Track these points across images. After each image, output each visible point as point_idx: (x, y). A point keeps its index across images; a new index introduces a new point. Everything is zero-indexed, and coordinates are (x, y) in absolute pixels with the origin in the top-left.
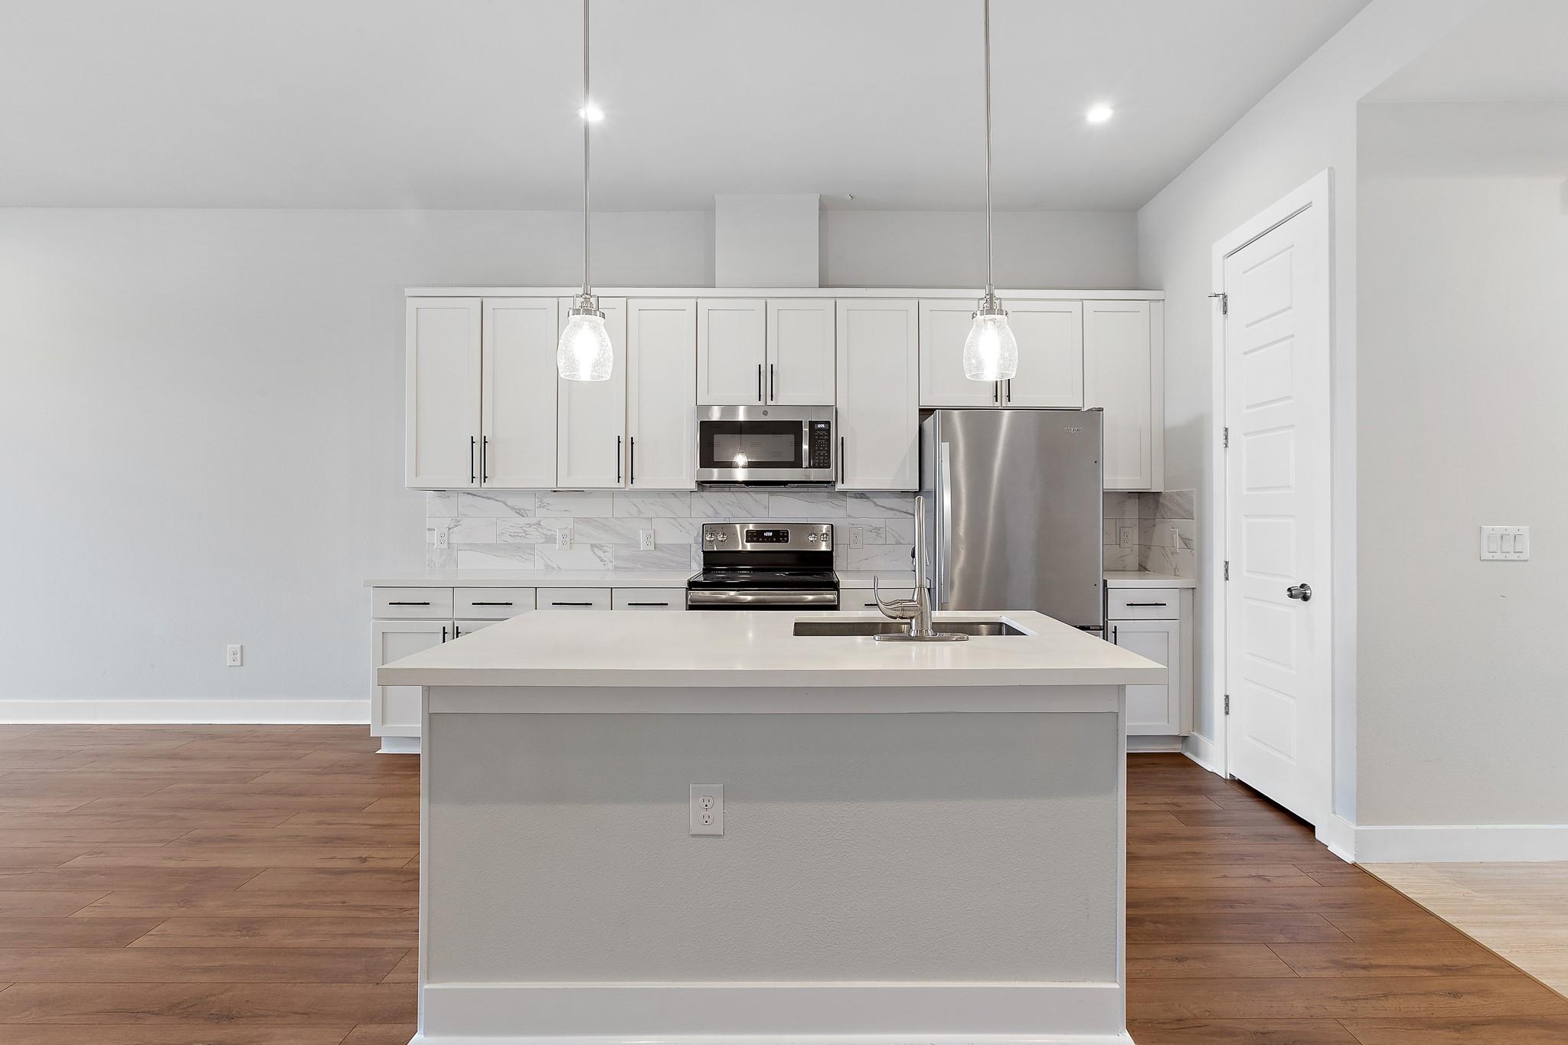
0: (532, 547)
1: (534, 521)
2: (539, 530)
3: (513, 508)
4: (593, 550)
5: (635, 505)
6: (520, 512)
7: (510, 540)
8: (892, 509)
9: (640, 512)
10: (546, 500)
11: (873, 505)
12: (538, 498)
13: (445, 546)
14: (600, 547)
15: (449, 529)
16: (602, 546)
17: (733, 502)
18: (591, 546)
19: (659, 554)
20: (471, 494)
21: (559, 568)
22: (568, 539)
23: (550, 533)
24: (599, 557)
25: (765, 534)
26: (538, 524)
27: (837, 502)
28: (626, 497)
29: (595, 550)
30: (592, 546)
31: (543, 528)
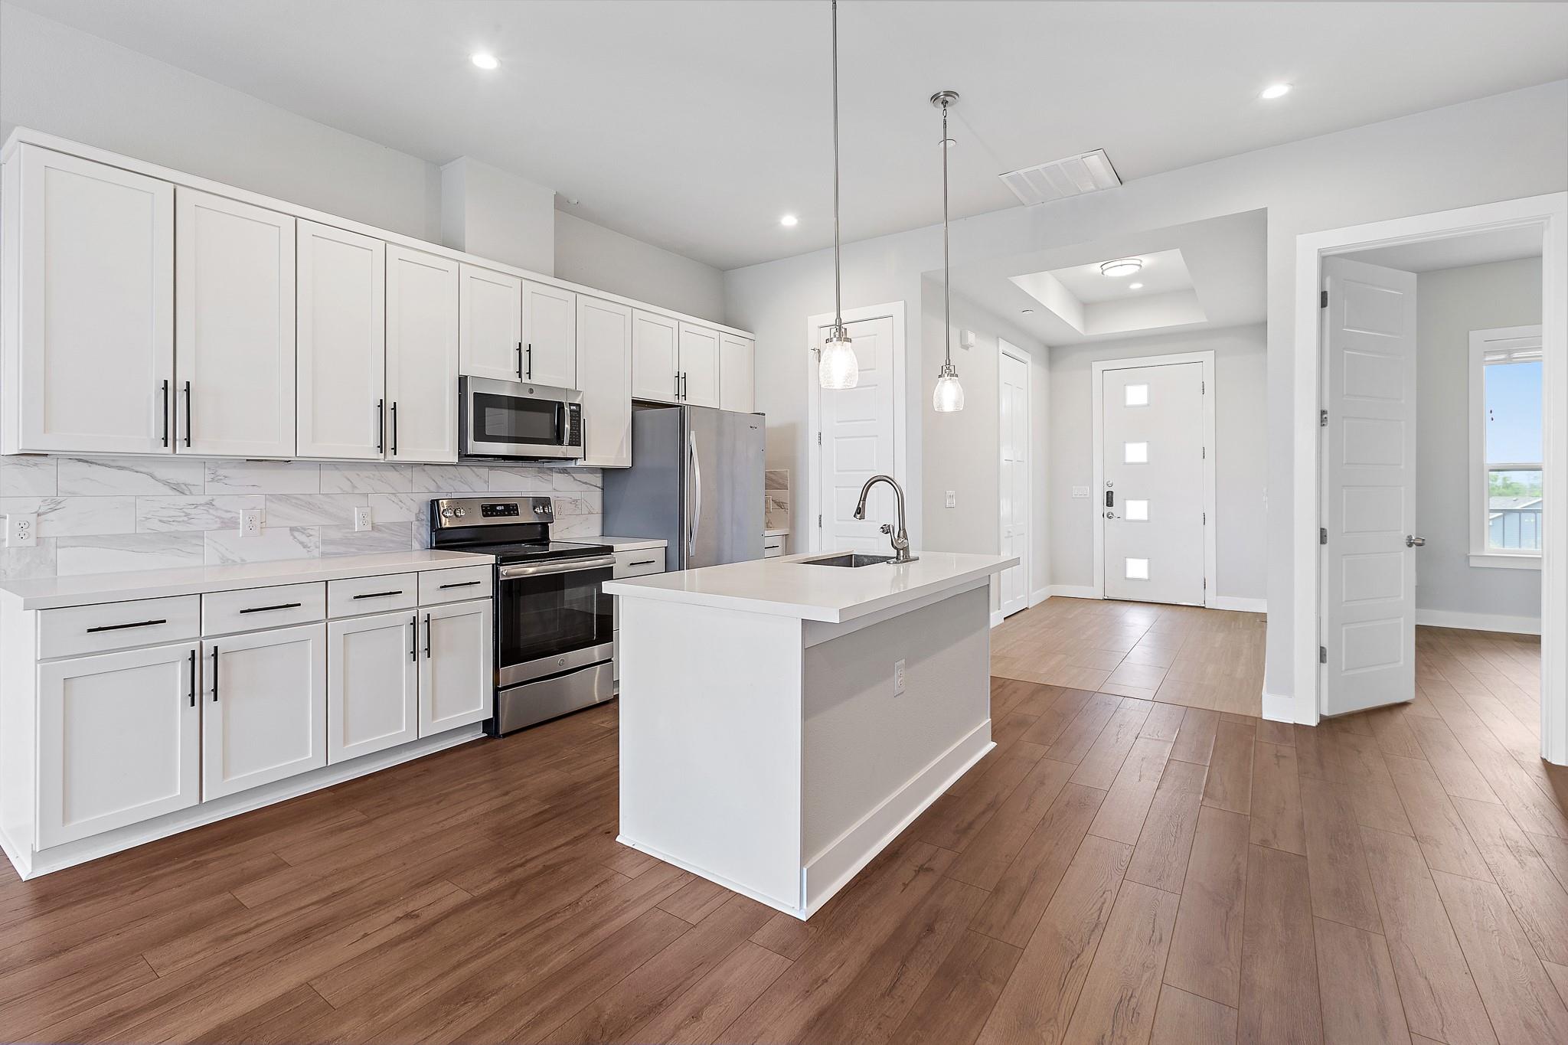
0: (199, 536)
1: (207, 499)
2: (211, 511)
3: (166, 483)
4: (292, 535)
5: (349, 480)
6: (178, 488)
7: (165, 528)
8: (586, 483)
9: (354, 487)
10: (221, 472)
11: (572, 479)
12: (209, 469)
13: (32, 542)
14: (303, 530)
15: (38, 515)
16: (303, 528)
17: (455, 476)
18: (290, 530)
19: (376, 534)
20: (87, 462)
21: (243, 560)
22: (257, 523)
23: (229, 515)
24: (301, 543)
25: (498, 508)
26: (210, 504)
27: (546, 477)
28: (337, 469)
29: (296, 534)
30: (292, 529)
31: (217, 509)
